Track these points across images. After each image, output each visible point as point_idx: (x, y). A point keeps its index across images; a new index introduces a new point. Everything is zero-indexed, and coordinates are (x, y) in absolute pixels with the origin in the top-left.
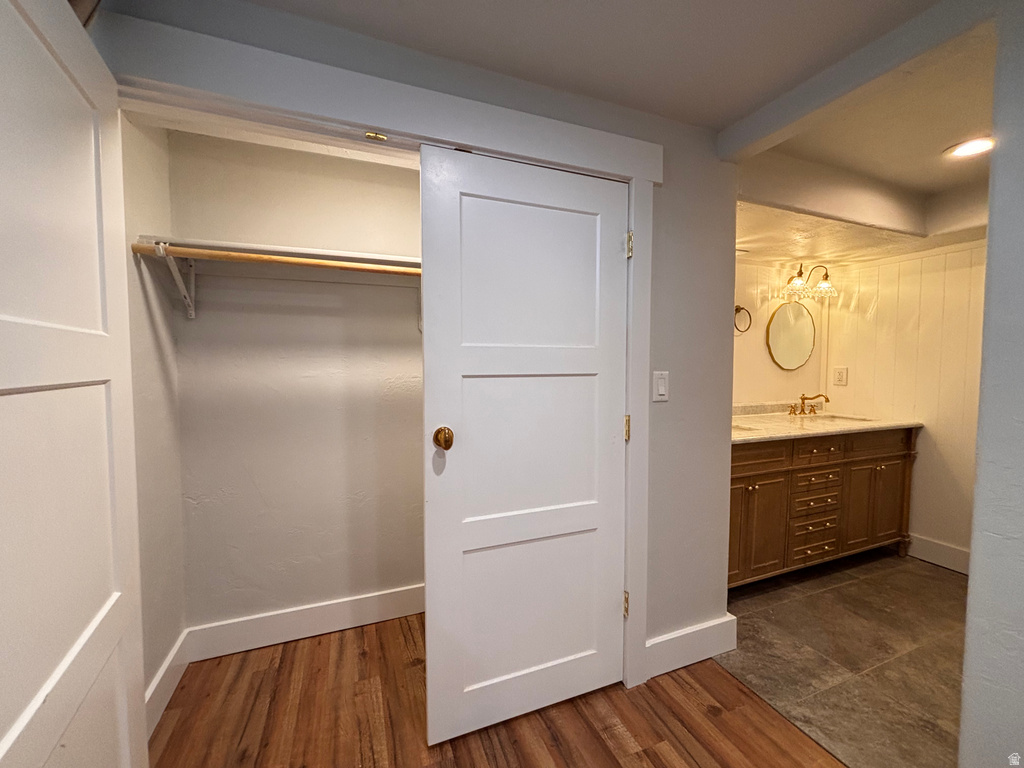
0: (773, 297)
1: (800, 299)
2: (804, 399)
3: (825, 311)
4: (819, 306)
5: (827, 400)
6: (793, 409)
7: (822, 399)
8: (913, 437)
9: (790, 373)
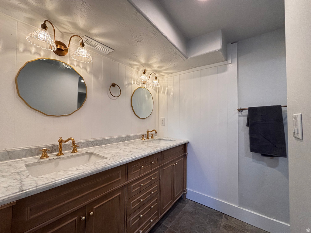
0: (134, 83)
1: (147, 87)
2: (148, 132)
3: (157, 94)
4: (155, 92)
5: (156, 132)
6: (143, 137)
7: (154, 132)
8: (186, 148)
9: (143, 120)
